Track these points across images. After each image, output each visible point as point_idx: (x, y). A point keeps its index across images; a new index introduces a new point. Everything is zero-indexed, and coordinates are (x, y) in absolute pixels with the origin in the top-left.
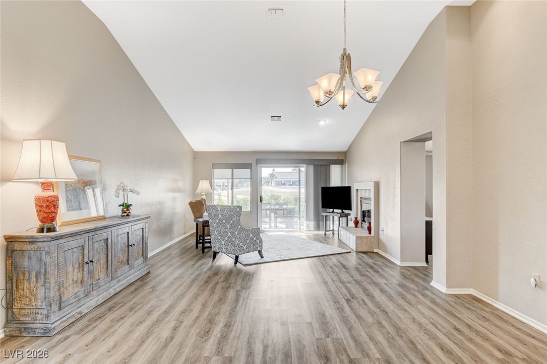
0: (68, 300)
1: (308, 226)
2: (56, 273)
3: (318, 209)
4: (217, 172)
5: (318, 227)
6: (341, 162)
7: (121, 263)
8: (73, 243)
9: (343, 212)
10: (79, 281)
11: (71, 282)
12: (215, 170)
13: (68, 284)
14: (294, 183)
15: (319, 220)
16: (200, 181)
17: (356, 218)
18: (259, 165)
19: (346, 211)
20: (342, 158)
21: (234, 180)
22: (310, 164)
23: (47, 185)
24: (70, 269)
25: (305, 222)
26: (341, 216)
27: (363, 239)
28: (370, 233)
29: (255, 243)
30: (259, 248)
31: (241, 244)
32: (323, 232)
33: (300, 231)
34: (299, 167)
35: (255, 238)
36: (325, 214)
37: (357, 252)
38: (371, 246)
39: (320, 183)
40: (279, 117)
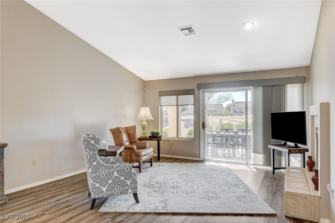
1: (256, 159)
3: (268, 139)
4: (164, 99)
5: (268, 162)
6: (301, 80)
9: (296, 146)
12: (162, 97)
16: (141, 108)
17: (310, 157)
18: (201, 91)
20: (302, 75)
21: (179, 107)
22: (258, 86)
25: (253, 154)
26: (290, 152)
27: (298, 198)
28: (317, 188)
29: (124, 184)
30: (130, 191)
31: (97, 185)
32: (270, 168)
33: (247, 164)
34: (246, 90)
35: (122, 178)
36: (272, 147)
37: (286, 217)
38: (314, 212)
39: (271, 108)
40: (190, 29)
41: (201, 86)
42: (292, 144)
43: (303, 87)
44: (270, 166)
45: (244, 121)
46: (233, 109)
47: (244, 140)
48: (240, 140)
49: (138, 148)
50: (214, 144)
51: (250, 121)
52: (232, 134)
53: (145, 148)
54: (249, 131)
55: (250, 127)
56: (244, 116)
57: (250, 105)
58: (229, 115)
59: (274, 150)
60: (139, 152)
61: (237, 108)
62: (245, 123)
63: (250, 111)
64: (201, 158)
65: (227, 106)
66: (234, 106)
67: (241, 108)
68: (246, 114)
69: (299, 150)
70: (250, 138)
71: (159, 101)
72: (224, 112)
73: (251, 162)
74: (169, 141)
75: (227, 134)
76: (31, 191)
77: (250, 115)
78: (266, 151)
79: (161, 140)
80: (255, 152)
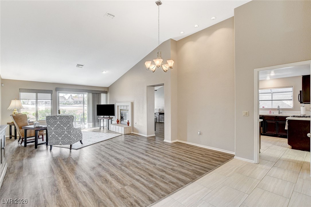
1: (89, 125)
3: (95, 116)
4: (23, 95)
5: (94, 126)
6: (106, 92)
9: (110, 117)
12: (21, 93)
14: (80, 102)
15: (95, 122)
16: (12, 100)
17: (118, 119)
18: (57, 92)
19: (111, 116)
20: (106, 91)
21: (38, 100)
22: (90, 93)
25: (87, 123)
26: (109, 119)
27: (127, 128)
28: (128, 125)
31: (74, 138)
34: (83, 94)
35: (79, 133)
36: (100, 119)
37: (124, 134)
39: (95, 102)
43: (107, 95)
78: (93, 121)
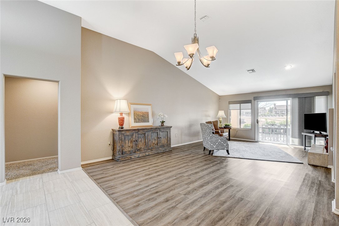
0: (125, 152)
1: (293, 142)
2: (121, 142)
4: (232, 106)
5: (302, 143)
6: (326, 94)
7: (154, 144)
8: (128, 133)
9: (321, 133)
10: (131, 146)
11: (127, 146)
12: (230, 105)
13: (126, 147)
16: (219, 111)
18: (256, 101)
20: (327, 91)
21: (241, 110)
22: (295, 97)
23: (121, 114)
24: (127, 142)
25: (291, 138)
26: (315, 136)
27: (315, 155)
28: (327, 152)
29: (223, 145)
30: (225, 148)
31: (212, 144)
32: (303, 147)
33: (287, 144)
34: (287, 100)
35: (222, 143)
36: (304, 134)
37: (309, 164)
38: (324, 162)
39: (304, 111)
40: (253, 70)
41: (256, 98)
42: (318, 132)
43: (327, 98)
44: (303, 146)
45: (285, 120)
46: (275, 111)
47: (285, 131)
48: (282, 131)
49: (221, 132)
50: (263, 133)
51: (289, 120)
52: (276, 127)
53: (224, 132)
54: (288, 126)
55: (289, 123)
56: (285, 117)
57: (289, 108)
58: (271, 115)
59: (305, 136)
60: (222, 134)
61: (278, 110)
62: (286, 121)
63: (289, 113)
64: (256, 140)
65: (269, 108)
66: (275, 108)
67: (282, 110)
68: (287, 115)
69: (323, 135)
70: (289, 129)
71: (229, 107)
72: (266, 114)
73: (290, 143)
74: (235, 130)
75: (272, 127)
76: (177, 147)
77: (289, 116)
78: (300, 136)
79: (231, 129)
80: (293, 137)
